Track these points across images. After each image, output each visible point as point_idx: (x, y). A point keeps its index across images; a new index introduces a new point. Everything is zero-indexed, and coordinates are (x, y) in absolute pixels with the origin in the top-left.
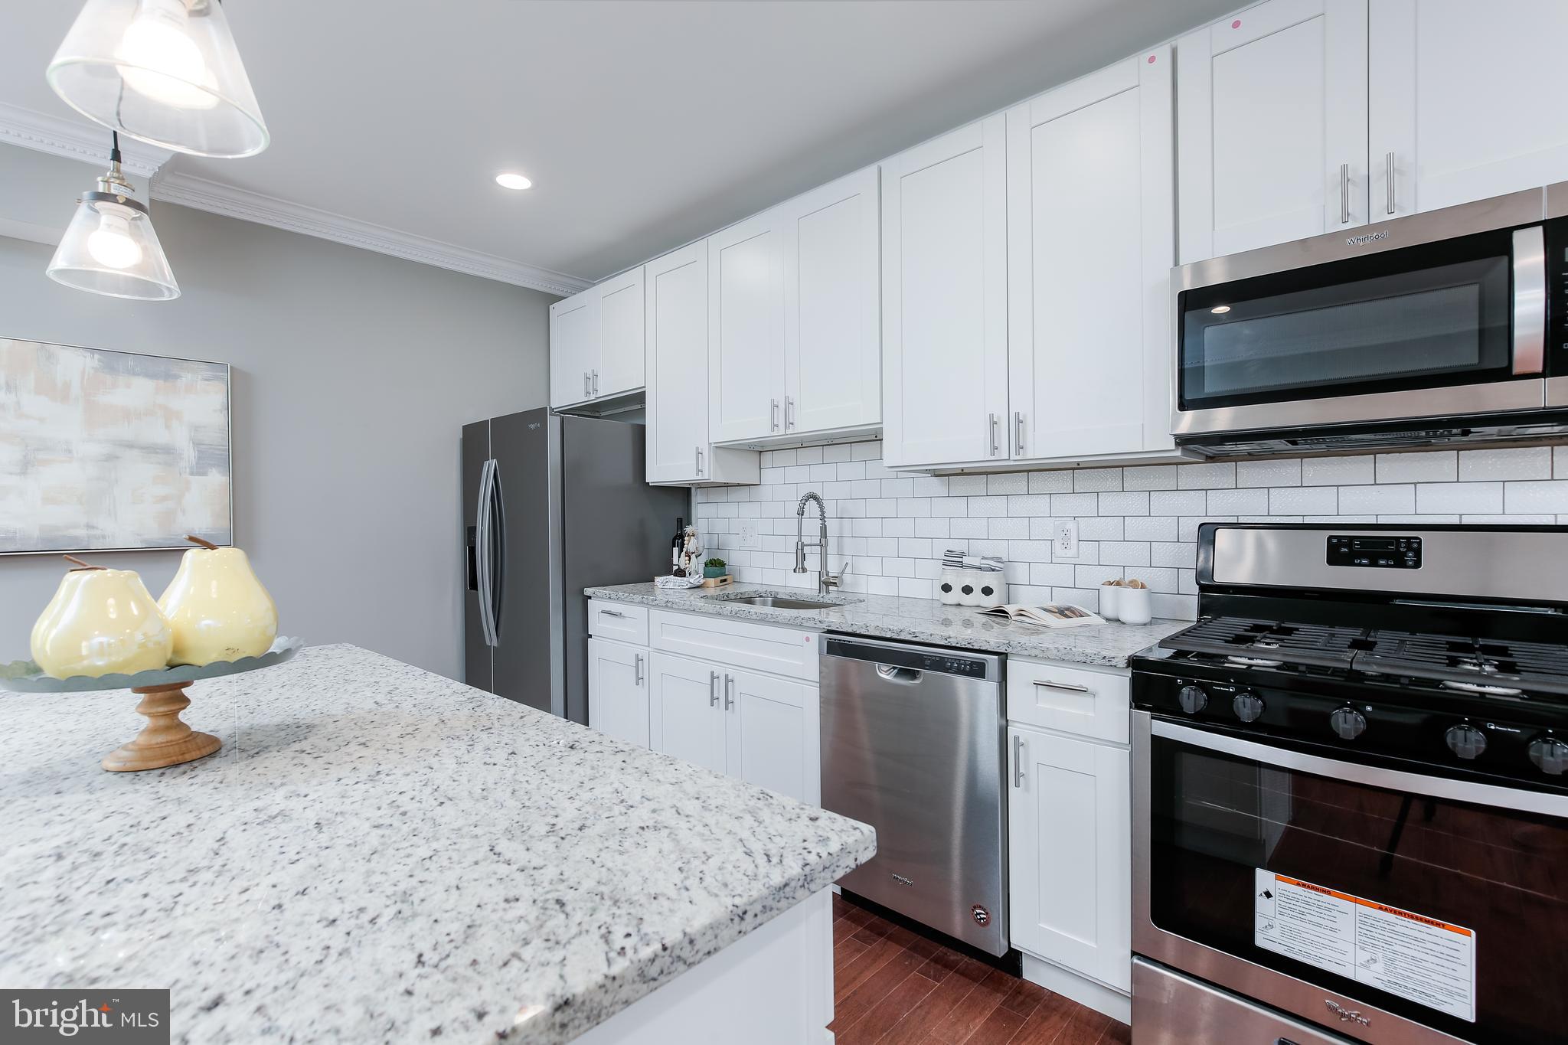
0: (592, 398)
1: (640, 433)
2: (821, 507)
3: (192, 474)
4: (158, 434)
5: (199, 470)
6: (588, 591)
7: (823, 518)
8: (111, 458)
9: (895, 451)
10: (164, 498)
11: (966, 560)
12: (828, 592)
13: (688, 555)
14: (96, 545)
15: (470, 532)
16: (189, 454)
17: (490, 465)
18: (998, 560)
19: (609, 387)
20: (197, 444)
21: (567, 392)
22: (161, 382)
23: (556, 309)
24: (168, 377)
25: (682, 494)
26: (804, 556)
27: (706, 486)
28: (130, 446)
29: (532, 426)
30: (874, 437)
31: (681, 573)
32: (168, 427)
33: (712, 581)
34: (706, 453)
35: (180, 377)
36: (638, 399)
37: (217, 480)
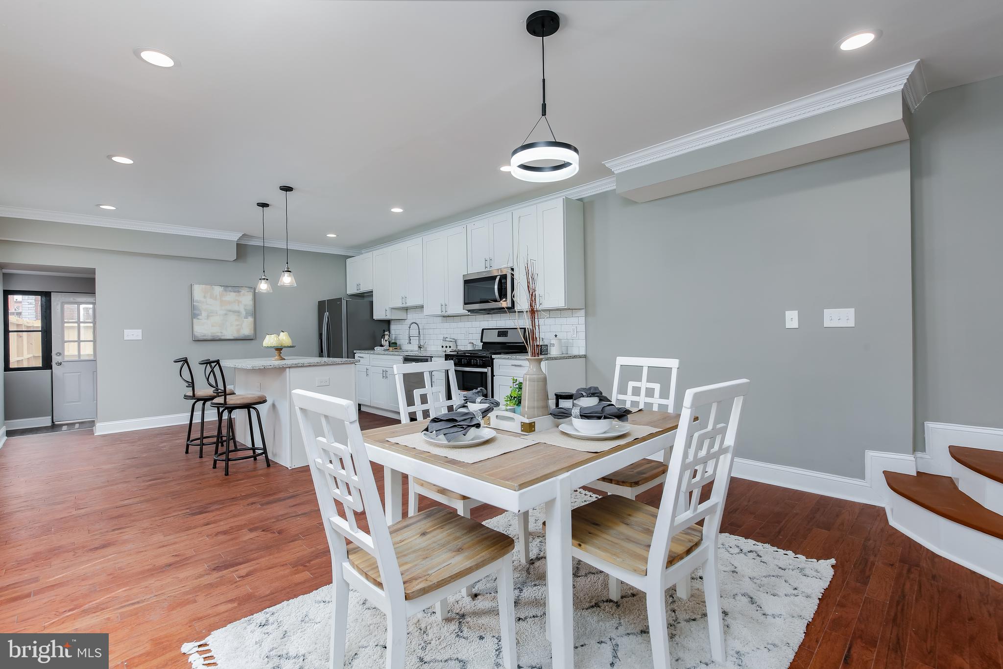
0: (358, 292)
1: (371, 303)
2: (418, 326)
3: (245, 318)
4: (236, 308)
5: (246, 317)
6: (355, 351)
7: (419, 329)
8: (226, 314)
9: (427, 311)
10: (237, 325)
11: (447, 339)
12: (420, 350)
13: (386, 341)
14: (223, 338)
15: (321, 335)
16: (244, 313)
17: (327, 314)
18: (454, 339)
19: (364, 289)
20: (245, 310)
21: (352, 290)
22: (236, 293)
23: (349, 261)
24: (239, 292)
25: (388, 322)
26: (410, 340)
27: (392, 320)
28: (230, 311)
29: (338, 303)
30: (422, 307)
31: (382, 346)
32: (238, 305)
33: (391, 348)
34: (388, 310)
35: (240, 292)
36: (370, 294)
37: (251, 319)
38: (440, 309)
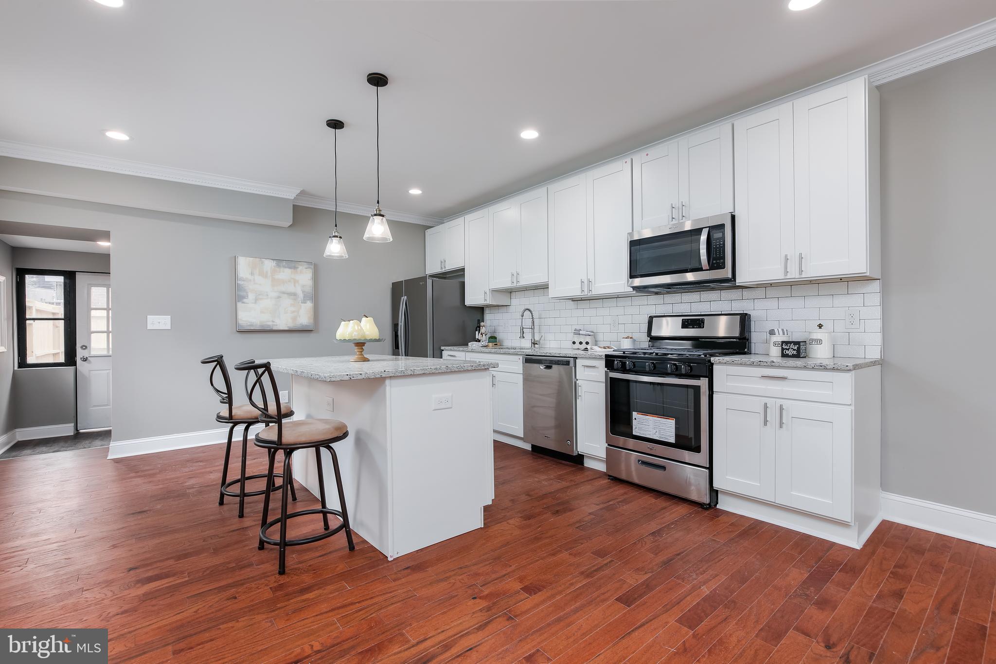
0: (443, 270)
1: (463, 285)
2: (532, 314)
3: (302, 303)
4: (291, 288)
5: (304, 302)
6: (442, 348)
7: (533, 318)
8: (279, 297)
9: (553, 292)
10: (294, 312)
11: (581, 332)
12: (534, 347)
13: (482, 334)
14: (275, 328)
15: (395, 326)
16: (301, 295)
17: (404, 298)
18: (592, 332)
19: (450, 266)
20: (303, 292)
21: (433, 268)
22: (293, 270)
23: (428, 232)
24: (295, 268)
25: (480, 310)
26: (523, 333)
27: (490, 306)
28: (284, 293)
29: (421, 283)
30: (545, 287)
31: (479, 341)
32: (295, 286)
33: (490, 344)
34: (488, 293)
35: (298, 268)
36: (462, 271)
37: (309, 305)
38: (580, 286)
